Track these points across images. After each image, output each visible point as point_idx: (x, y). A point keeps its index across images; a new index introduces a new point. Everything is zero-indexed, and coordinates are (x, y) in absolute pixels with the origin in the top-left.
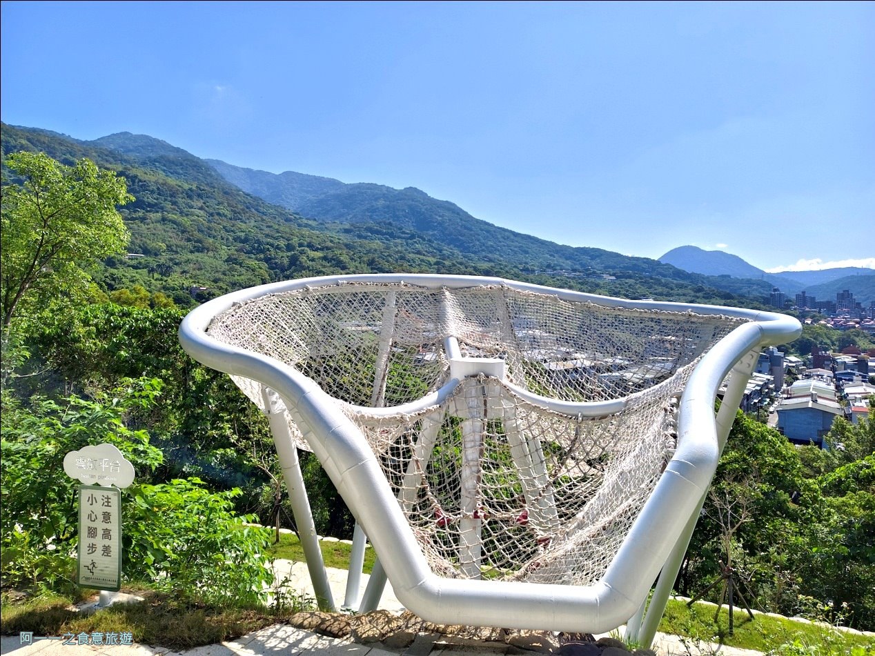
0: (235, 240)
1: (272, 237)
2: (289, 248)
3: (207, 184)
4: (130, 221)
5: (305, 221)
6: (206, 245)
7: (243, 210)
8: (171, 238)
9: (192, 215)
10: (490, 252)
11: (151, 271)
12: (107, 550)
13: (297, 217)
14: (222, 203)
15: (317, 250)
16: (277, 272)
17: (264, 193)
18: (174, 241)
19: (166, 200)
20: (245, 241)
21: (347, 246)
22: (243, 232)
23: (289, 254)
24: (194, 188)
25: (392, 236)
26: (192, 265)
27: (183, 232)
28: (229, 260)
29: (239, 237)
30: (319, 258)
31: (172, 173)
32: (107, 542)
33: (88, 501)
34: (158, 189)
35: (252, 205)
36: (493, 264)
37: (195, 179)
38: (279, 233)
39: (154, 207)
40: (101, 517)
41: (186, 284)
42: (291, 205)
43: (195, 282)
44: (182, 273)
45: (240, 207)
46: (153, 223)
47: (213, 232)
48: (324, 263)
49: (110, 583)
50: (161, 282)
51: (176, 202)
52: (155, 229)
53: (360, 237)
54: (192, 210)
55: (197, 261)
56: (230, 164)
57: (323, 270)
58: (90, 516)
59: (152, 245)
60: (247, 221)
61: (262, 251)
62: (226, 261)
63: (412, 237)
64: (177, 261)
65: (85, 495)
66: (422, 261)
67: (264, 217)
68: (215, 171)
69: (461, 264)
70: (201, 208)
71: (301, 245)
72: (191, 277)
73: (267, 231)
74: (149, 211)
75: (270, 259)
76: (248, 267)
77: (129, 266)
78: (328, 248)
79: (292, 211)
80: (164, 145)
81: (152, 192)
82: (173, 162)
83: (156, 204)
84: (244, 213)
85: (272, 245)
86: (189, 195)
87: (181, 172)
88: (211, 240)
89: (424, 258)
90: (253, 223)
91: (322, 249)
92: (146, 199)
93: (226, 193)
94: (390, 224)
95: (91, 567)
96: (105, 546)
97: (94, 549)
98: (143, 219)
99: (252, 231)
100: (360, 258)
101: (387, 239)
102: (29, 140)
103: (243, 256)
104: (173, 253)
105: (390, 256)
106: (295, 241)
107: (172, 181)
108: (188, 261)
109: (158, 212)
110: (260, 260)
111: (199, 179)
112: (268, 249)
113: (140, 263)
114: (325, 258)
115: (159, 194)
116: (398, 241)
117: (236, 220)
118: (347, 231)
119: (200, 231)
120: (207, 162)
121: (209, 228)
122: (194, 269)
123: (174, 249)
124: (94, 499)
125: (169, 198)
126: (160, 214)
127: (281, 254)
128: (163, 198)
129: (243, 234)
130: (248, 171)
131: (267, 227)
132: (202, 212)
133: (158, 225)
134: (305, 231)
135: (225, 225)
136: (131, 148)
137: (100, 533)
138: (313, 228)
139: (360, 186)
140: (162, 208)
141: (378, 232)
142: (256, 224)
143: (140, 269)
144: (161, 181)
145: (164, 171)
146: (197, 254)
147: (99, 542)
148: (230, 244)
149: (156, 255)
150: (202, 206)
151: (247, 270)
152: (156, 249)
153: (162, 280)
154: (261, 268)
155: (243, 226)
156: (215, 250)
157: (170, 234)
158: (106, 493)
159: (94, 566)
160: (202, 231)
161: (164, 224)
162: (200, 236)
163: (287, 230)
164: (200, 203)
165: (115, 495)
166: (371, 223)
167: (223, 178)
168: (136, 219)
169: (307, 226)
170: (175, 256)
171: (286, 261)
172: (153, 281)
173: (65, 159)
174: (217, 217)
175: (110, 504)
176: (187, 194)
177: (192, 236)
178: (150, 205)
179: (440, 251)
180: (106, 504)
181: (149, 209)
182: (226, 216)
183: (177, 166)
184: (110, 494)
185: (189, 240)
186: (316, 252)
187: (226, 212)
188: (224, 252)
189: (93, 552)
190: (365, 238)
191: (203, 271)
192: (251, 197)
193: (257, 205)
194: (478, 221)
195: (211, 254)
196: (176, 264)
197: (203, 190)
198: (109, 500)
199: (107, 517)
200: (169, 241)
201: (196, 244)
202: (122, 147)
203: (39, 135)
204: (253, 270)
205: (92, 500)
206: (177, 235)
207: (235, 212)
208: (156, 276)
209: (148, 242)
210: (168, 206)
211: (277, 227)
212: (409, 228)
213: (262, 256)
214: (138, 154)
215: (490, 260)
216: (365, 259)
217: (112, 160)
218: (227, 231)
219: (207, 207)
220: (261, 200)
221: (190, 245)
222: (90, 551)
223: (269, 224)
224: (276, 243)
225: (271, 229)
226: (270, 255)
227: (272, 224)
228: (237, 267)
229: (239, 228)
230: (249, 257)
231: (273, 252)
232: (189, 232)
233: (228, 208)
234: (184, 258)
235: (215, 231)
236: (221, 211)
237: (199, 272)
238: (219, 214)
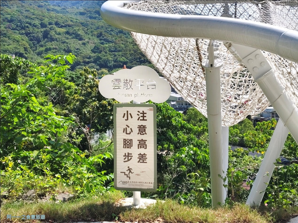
0: (4, 20)
1: (30, 18)
2: (43, 25)
5: (52, 7)
12: (142, 158)
13: (47, 4)
15: (62, 27)
16: (34, 42)
20: (11, 21)
21: (83, 24)
23: (43, 30)
29: (6, 18)
30: (64, 33)
32: (142, 151)
33: (124, 117)
38: (35, 15)
40: (136, 130)
48: (67, 36)
49: (145, 184)
53: (91, 18)
57: (67, 41)
58: (125, 130)
60: (12, 7)
61: (23, 28)
65: (120, 112)
67: (23, 4)
71: (50, 24)
73: (26, 14)
75: (29, 33)
76: (14, 39)
78: (69, 26)
85: (30, 24)
90: (15, 8)
91: (65, 26)
95: (127, 173)
96: (140, 154)
97: (130, 158)
99: (16, 14)
100: (92, 32)
103: (10, 32)
105: (113, 31)
106: (46, 21)
110: (22, 34)
114: (67, 33)
117: (4, 6)
118: (82, 14)
124: (129, 115)
127: (36, 30)
129: (9, 16)
131: (26, 11)
134: (53, 14)
137: (135, 143)
138: (58, 12)
142: (18, 9)
147: (135, 151)
151: (14, 42)
154: (23, 40)
155: (9, 10)
158: (141, 109)
159: (130, 172)
163: (40, 13)
165: (150, 110)
169: (53, 10)
171: (40, 35)
175: (145, 118)
180: (142, 118)
184: (145, 109)
186: (61, 29)
189: (129, 160)
190: (95, 18)
198: (145, 115)
199: (142, 129)
204: (18, 41)
205: (127, 116)
211: (32, 11)
213: (24, 32)
216: (96, 33)
222: (126, 159)
223: (27, 9)
224: (33, 22)
225: (29, 12)
226: (29, 30)
227: (29, 9)
228: (7, 39)
229: (6, 12)
230: (14, 32)
231: (31, 29)
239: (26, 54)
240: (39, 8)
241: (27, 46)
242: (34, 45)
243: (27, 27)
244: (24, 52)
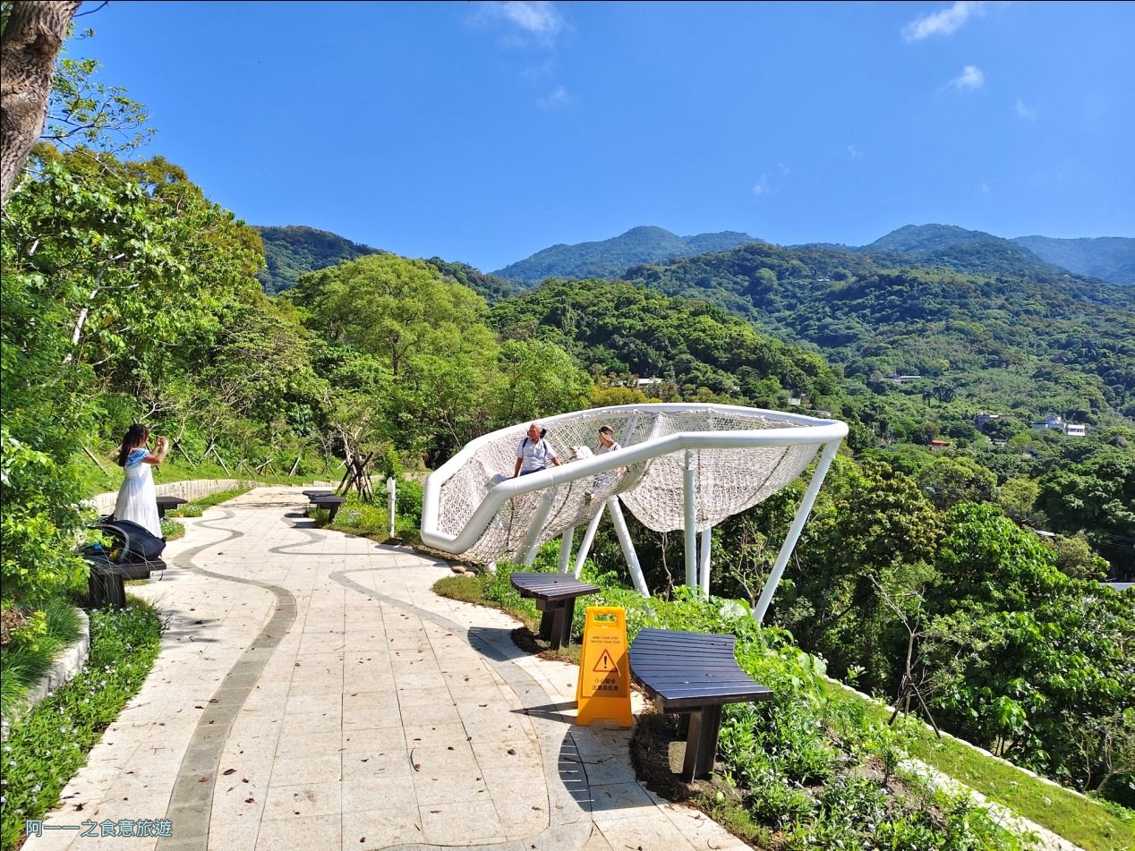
0: (1050, 345)
1: (1114, 335)
3: (1014, 273)
4: (905, 336)
6: (1005, 356)
7: (1066, 300)
8: (956, 351)
9: (988, 318)
11: (927, 396)
14: (1034, 296)
16: (1118, 388)
17: (1107, 271)
18: (960, 356)
19: (953, 303)
20: (1067, 345)
22: (1065, 332)
24: (993, 281)
26: (983, 385)
27: (972, 342)
28: (1040, 374)
29: (1057, 341)
31: (964, 266)
34: (943, 290)
35: (1083, 292)
37: (997, 268)
38: (1127, 327)
39: (936, 314)
41: (972, 411)
43: (983, 408)
44: (968, 396)
45: (1062, 296)
46: (934, 334)
47: (1017, 337)
50: (937, 410)
51: (967, 304)
52: (936, 343)
54: (989, 311)
55: (991, 379)
56: (1052, 237)
59: (931, 363)
60: (1073, 316)
61: (1093, 359)
62: (1035, 376)
64: (964, 381)
67: (1104, 307)
68: (1028, 252)
70: (1001, 307)
72: (979, 403)
73: (1105, 326)
74: (931, 321)
75: (1108, 369)
76: (1069, 383)
77: (901, 391)
80: (956, 232)
81: (936, 295)
82: (967, 252)
83: (939, 310)
84: (1068, 306)
85: (1112, 348)
86: (985, 292)
87: (977, 262)
88: (1013, 349)
90: (1082, 318)
92: (926, 306)
93: (1042, 281)
98: (921, 332)
99: (1080, 329)
102: (801, 260)
103: (1061, 369)
104: (959, 371)
107: (962, 278)
108: (978, 381)
109: (941, 320)
110: (1091, 371)
111: (1002, 268)
113: (915, 387)
115: (944, 297)
117: (1055, 316)
119: (997, 338)
120: (1015, 243)
121: (1012, 334)
122: (987, 391)
123: (961, 365)
125: (958, 300)
126: (944, 323)
128: (949, 301)
129: (1064, 336)
131: (1108, 320)
132: (1002, 313)
133: (941, 336)
135: (1036, 326)
136: (914, 243)
140: (947, 315)
142: (1087, 319)
143: (914, 393)
144: (947, 280)
145: (954, 265)
146: (991, 370)
148: (1042, 352)
149: (936, 375)
150: (1003, 304)
151: (1067, 388)
152: (936, 368)
153: (939, 407)
154: (1090, 384)
155: (1066, 324)
156: (1019, 362)
157: (955, 347)
160: (1001, 339)
161: (947, 335)
162: (996, 345)
164: (1000, 301)
167: (1039, 259)
168: (913, 332)
170: (961, 375)
172: (928, 409)
173: (837, 273)
174: (1024, 316)
176: (982, 291)
177: (986, 346)
178: (932, 313)
181: (930, 318)
182: (1038, 313)
183: (972, 255)
185: (980, 352)
187: (1039, 308)
188: (1032, 362)
191: (999, 393)
192: (1084, 280)
193: (1092, 290)
195: (1012, 368)
196: (963, 385)
197: (1006, 282)
200: (954, 356)
201: (991, 357)
202: (904, 245)
203: (811, 251)
204: (1076, 388)
206: (965, 347)
207: (1053, 306)
208: (934, 402)
209: (927, 359)
210: (956, 310)
211: (1124, 319)
213: (1093, 366)
214: (922, 250)
217: (889, 263)
218: (1038, 334)
219: (1011, 304)
220: (1100, 281)
221: (982, 359)
223: (1110, 316)
224: (1119, 343)
225: (1114, 323)
226: (1107, 363)
227: (1115, 315)
228: (1051, 384)
229: (1058, 328)
230: (1072, 369)
231: (1112, 359)
232: (981, 342)
233: (1043, 302)
234: (974, 376)
235: (1021, 335)
236: (1030, 308)
237: (992, 395)
238: (1027, 312)
239: (1094, 413)
241: (1100, 396)
242: (1118, 393)
243: (1104, 355)
244: (1089, 410)
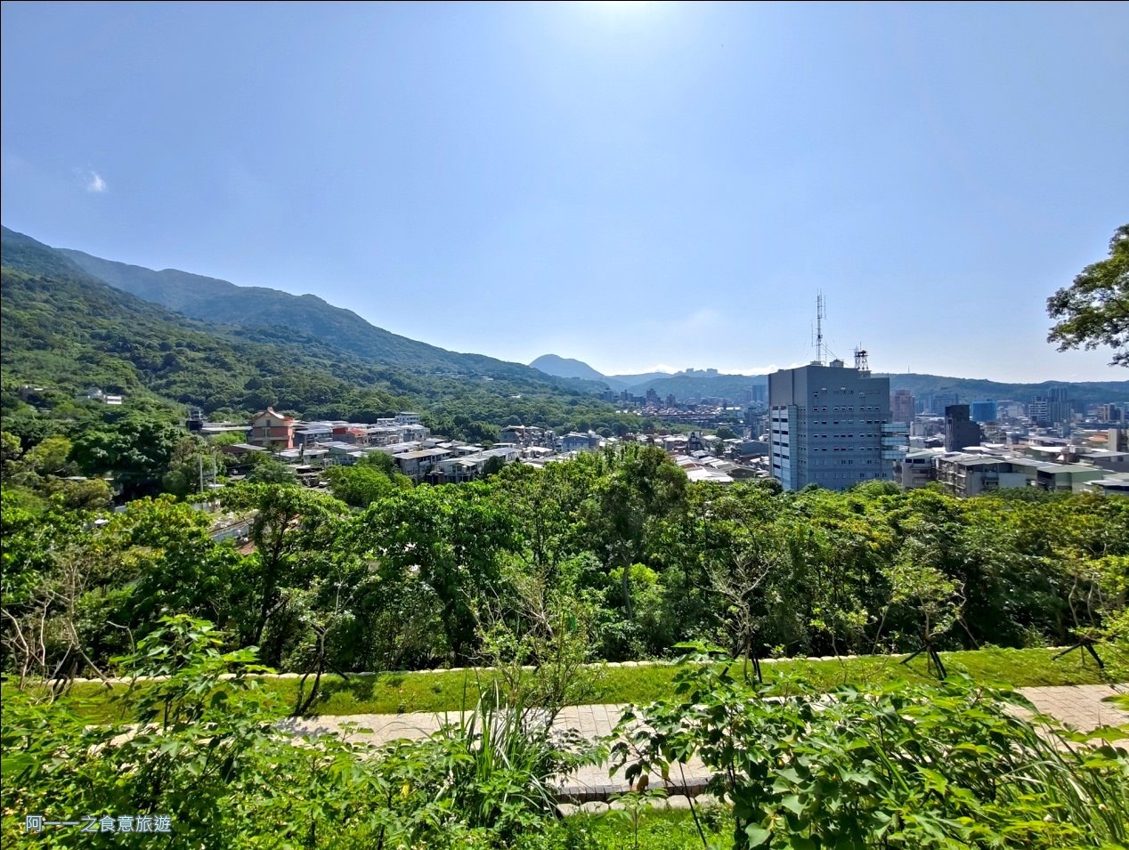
0: (92, 337)
1: (142, 335)
2: (164, 347)
3: (58, 276)
5: (189, 321)
6: (50, 341)
7: (106, 305)
9: (33, 308)
10: (387, 356)
13: (180, 316)
14: (77, 297)
15: (199, 350)
16: (147, 372)
17: (139, 290)
20: (108, 337)
21: (236, 348)
22: (105, 329)
23: (163, 354)
24: (37, 278)
25: (288, 339)
26: (28, 363)
27: (16, 327)
28: (83, 358)
29: (98, 334)
30: (201, 359)
35: (121, 302)
36: (388, 367)
37: (42, 268)
38: (153, 331)
41: (15, 384)
42: (173, 303)
43: (27, 383)
44: (12, 372)
45: (103, 302)
47: (62, 327)
48: (206, 364)
53: (252, 339)
54: (33, 302)
55: (36, 359)
57: (205, 371)
60: (112, 318)
61: (129, 350)
62: (79, 359)
63: (309, 341)
66: (318, 363)
67: (136, 314)
68: (72, 262)
69: (357, 366)
70: (46, 301)
71: (179, 345)
72: (24, 378)
73: (136, 328)
75: (139, 358)
76: (108, 366)
78: (211, 349)
79: (175, 309)
84: (107, 309)
85: (142, 344)
86: (30, 286)
87: (22, 260)
88: (58, 337)
89: (320, 361)
90: (119, 319)
91: (205, 350)
93: (83, 286)
94: (286, 328)
99: (118, 328)
100: (248, 359)
101: (282, 342)
103: (102, 355)
105: (283, 358)
106: (172, 340)
108: (23, 359)
110: (126, 359)
111: (47, 270)
112: (136, 348)
114: (207, 359)
116: (296, 344)
117: (96, 315)
118: (238, 333)
119: (42, 325)
120: (59, 252)
121: (56, 323)
122: (32, 369)
127: (153, 353)
129: (104, 331)
130: (119, 266)
131: (139, 324)
132: (47, 306)
134: (188, 331)
135: (80, 320)
138: (198, 329)
139: (254, 289)
141: (272, 335)
142: (123, 321)
146: (36, 351)
148: (86, 341)
150: (48, 299)
151: (107, 370)
154: (126, 368)
155: (106, 322)
156: (64, 347)
160: (45, 327)
162: (42, 331)
163: (164, 329)
164: (46, 296)
166: (265, 326)
167: (82, 270)
169: (190, 326)
171: (159, 361)
174: (68, 312)
176: (26, 285)
177: (30, 331)
179: (338, 355)
182: (82, 311)
183: (16, 253)
185: (25, 336)
186: (197, 353)
187: (82, 307)
188: (76, 349)
190: (259, 341)
191: (44, 371)
192: (121, 293)
193: (127, 301)
194: (374, 327)
195: (56, 351)
197: (51, 281)
201: (35, 341)
204: (116, 369)
207: (95, 308)
211: (151, 325)
212: (307, 331)
213: (128, 355)
215: (386, 364)
216: (254, 361)
218: (82, 327)
219: (56, 300)
220: (134, 296)
221: (27, 341)
223: (141, 322)
224: (147, 342)
225: (143, 327)
226: (139, 354)
227: (144, 322)
228: (94, 366)
229: (99, 325)
230: (112, 356)
231: (142, 351)
232: (25, 327)
233: (85, 303)
234: (19, 355)
235: (65, 326)
236: (74, 306)
237: (37, 371)
238: (71, 308)
239: (129, 388)
240: (166, 322)
241: (133, 376)
242: (147, 375)
244: (125, 386)
